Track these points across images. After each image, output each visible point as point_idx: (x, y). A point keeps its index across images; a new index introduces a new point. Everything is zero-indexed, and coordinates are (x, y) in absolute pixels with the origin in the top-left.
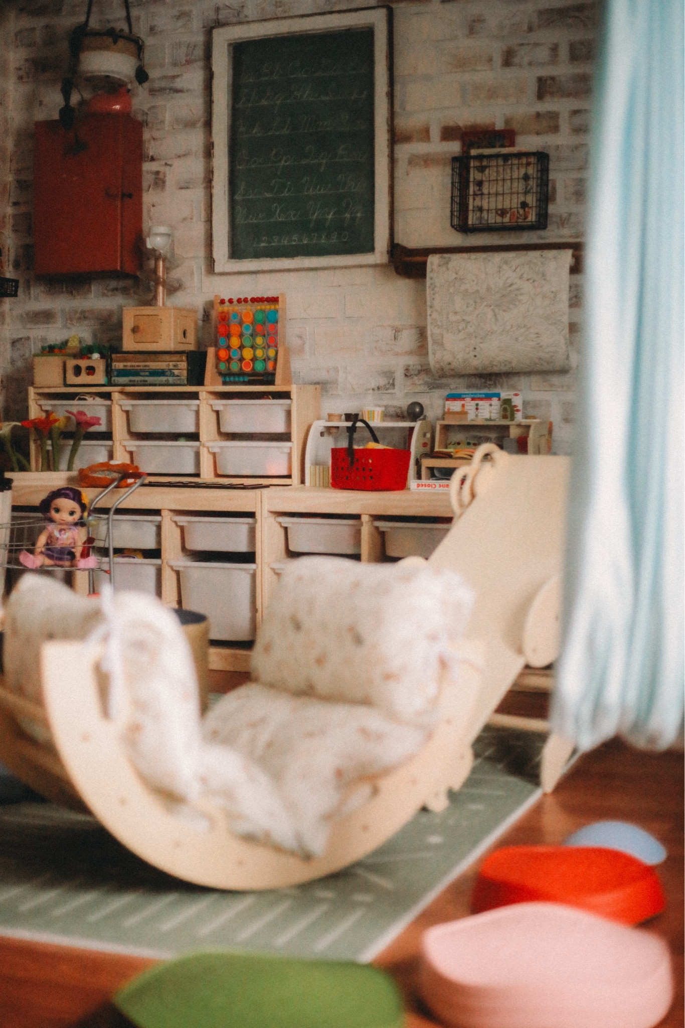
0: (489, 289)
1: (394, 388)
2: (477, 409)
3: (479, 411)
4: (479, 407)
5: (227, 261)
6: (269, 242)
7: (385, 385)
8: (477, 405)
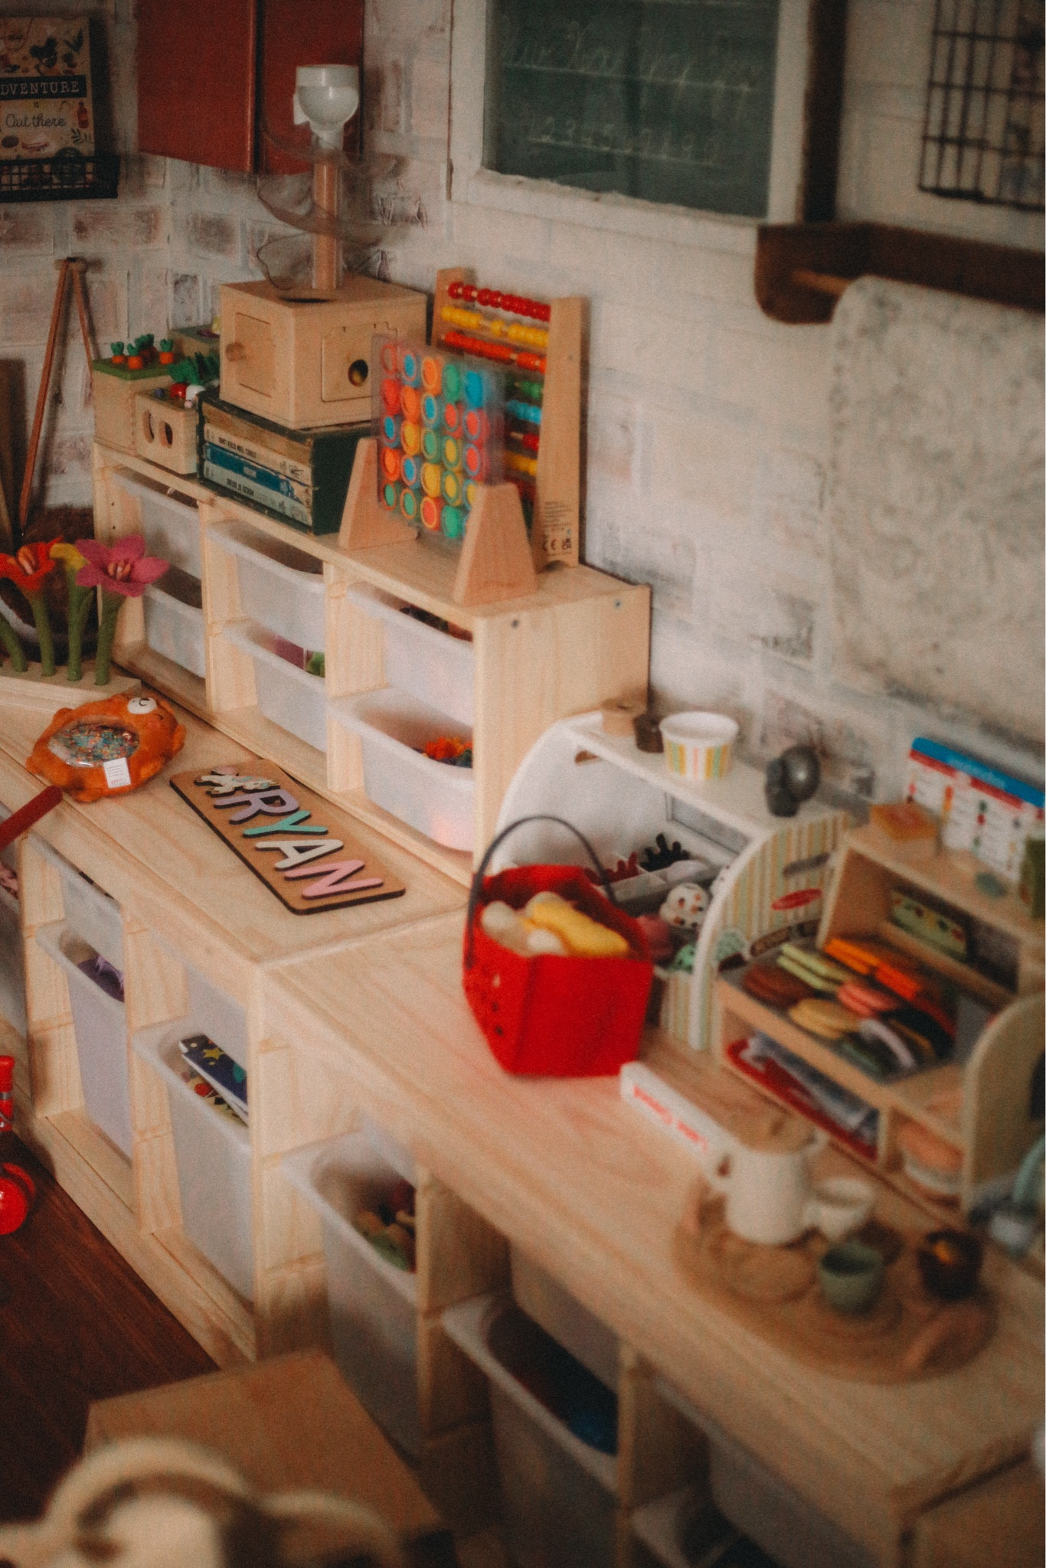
0: (978, 455)
1: (809, 657)
2: (981, 820)
3: (986, 828)
4: (988, 817)
5: (478, 173)
6: (558, 136)
7: (789, 640)
8: (983, 806)
